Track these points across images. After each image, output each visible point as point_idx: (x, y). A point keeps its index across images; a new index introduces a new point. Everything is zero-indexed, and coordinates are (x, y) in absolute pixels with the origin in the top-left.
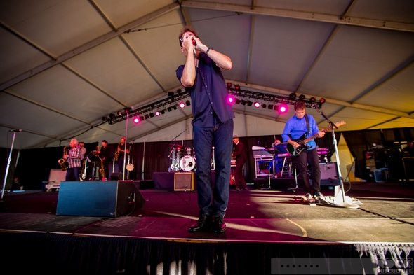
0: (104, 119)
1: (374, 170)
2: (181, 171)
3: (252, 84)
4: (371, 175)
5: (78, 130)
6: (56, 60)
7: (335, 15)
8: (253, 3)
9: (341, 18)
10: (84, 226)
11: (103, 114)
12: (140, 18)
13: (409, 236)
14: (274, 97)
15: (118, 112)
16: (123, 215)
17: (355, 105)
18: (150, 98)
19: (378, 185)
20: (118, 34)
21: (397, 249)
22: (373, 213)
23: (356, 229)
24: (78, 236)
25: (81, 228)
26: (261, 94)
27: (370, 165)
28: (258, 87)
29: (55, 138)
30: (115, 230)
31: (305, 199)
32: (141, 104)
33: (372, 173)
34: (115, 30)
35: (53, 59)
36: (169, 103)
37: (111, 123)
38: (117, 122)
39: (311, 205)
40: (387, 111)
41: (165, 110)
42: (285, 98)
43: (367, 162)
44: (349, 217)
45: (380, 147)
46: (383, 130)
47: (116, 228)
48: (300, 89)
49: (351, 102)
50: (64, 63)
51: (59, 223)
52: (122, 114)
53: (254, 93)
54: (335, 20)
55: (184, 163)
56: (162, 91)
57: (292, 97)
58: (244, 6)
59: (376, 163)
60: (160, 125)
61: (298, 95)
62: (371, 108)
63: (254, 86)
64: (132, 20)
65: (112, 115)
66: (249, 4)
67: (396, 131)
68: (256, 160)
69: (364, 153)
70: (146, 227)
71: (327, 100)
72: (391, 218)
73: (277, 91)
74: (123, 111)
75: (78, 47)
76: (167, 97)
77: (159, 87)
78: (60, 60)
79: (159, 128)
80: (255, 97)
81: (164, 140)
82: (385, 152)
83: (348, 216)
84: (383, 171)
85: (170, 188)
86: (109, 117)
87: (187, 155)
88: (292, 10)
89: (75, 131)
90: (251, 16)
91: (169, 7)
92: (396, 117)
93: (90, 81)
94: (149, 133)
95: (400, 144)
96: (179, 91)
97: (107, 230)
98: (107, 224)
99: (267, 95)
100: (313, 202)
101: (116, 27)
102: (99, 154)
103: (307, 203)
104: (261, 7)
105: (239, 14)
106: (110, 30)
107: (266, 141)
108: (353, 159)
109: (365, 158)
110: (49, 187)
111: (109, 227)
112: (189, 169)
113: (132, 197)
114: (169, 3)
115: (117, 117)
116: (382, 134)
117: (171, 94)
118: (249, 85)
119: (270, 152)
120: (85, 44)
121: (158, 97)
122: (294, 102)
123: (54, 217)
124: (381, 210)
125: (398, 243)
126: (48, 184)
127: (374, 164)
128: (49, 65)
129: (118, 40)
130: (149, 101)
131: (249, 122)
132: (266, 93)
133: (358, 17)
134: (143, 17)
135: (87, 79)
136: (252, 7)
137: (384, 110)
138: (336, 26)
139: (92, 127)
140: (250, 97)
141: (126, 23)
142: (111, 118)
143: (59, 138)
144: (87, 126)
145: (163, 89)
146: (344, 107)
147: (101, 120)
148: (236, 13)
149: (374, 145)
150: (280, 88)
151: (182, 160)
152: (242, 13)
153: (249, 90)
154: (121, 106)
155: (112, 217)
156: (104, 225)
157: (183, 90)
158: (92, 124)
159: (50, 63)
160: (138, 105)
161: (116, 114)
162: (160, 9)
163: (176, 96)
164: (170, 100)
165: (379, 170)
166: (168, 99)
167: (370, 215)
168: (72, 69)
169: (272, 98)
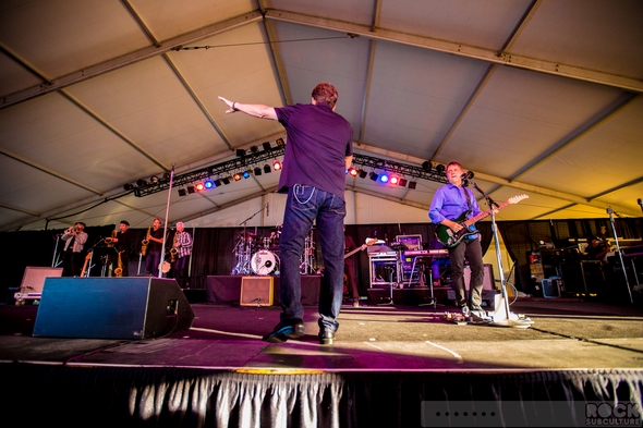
0: (127, 187)
1: (541, 279)
2: (253, 274)
3: (367, 144)
4: (537, 288)
5: (81, 203)
6: (50, 84)
7: (491, 50)
8: (373, 22)
9: (499, 55)
10: (85, 352)
11: (126, 180)
12: (199, 30)
13: (613, 361)
14: (400, 165)
15: (152, 177)
16: (157, 337)
17: (515, 184)
18: (205, 158)
19: (548, 301)
20: (161, 50)
21: (601, 378)
22: (553, 333)
23: (533, 353)
24: (75, 367)
25: (80, 355)
26: (381, 161)
27: (537, 272)
28: (376, 150)
29: (37, 216)
30: (143, 358)
31: (449, 315)
32: (192, 166)
33: (539, 284)
34: (156, 45)
35: (46, 82)
36: (236, 167)
37: (139, 196)
38: (150, 193)
39: (459, 324)
40: (559, 194)
41: (230, 177)
42: (417, 169)
43: (532, 267)
44: (519, 339)
45: (550, 245)
46: (553, 221)
47: (143, 355)
48: (438, 156)
49: (510, 180)
50: (64, 90)
51: (39, 349)
52: (159, 180)
53: (370, 158)
54: (491, 58)
55: (258, 261)
56: (227, 147)
57: (426, 167)
58: (360, 25)
59: (544, 269)
60: (219, 204)
61: (435, 164)
62: (538, 189)
63: (370, 148)
64: (185, 31)
65: (140, 182)
66: (369, 23)
67: (571, 223)
68: (371, 260)
69: (528, 254)
70: (197, 354)
71: (476, 175)
72: (580, 339)
73: (404, 157)
74: (161, 176)
75: (92, 66)
76: (235, 157)
77: (222, 141)
78: (57, 84)
79: (219, 208)
80: (370, 165)
81: (225, 226)
82: (558, 253)
83: (518, 337)
84: (554, 282)
85: (234, 302)
86: (136, 185)
87: (263, 248)
88: (430, 38)
89: (74, 205)
90: (371, 41)
91: (246, 16)
92: (570, 203)
93: (108, 123)
94: (201, 214)
95: (577, 242)
96: (254, 149)
97: (128, 358)
98: (128, 348)
99: (389, 163)
100: (462, 320)
101: (158, 40)
102: (115, 244)
103: (453, 322)
104: (385, 29)
105: (352, 36)
106: (147, 43)
107: (386, 232)
108: (512, 263)
109: (529, 263)
110: (20, 296)
111: (132, 354)
112: (266, 271)
113: (174, 306)
114: (247, 11)
115: (150, 186)
116: (552, 228)
117: (241, 153)
118: (362, 146)
119: (394, 249)
120: (103, 63)
121: (220, 156)
122: (428, 175)
123: (28, 340)
124: (563, 330)
125: (602, 370)
126: (19, 291)
127: (542, 271)
128: (38, 91)
129: (160, 61)
130: (204, 162)
131: (360, 204)
132: (388, 159)
133: (523, 56)
134: (204, 28)
135: (104, 120)
136: (372, 28)
137: (554, 193)
138: (492, 65)
139: (106, 201)
140: (364, 164)
141: (175, 35)
142: (139, 186)
143: (46, 216)
144: (98, 197)
145: (229, 145)
146: (500, 186)
147: (122, 189)
148: (349, 34)
149: (542, 242)
150: (409, 154)
151: (255, 256)
152: (357, 36)
153: (362, 153)
154: (158, 167)
155: (138, 338)
156: (122, 351)
157: (261, 149)
158: (106, 195)
159: (39, 89)
160: (186, 168)
161: (148, 181)
162: (231, 19)
163: (250, 156)
164: (238, 163)
165: (549, 280)
166: (235, 161)
167: (548, 336)
168: (79, 101)
169: (396, 167)
